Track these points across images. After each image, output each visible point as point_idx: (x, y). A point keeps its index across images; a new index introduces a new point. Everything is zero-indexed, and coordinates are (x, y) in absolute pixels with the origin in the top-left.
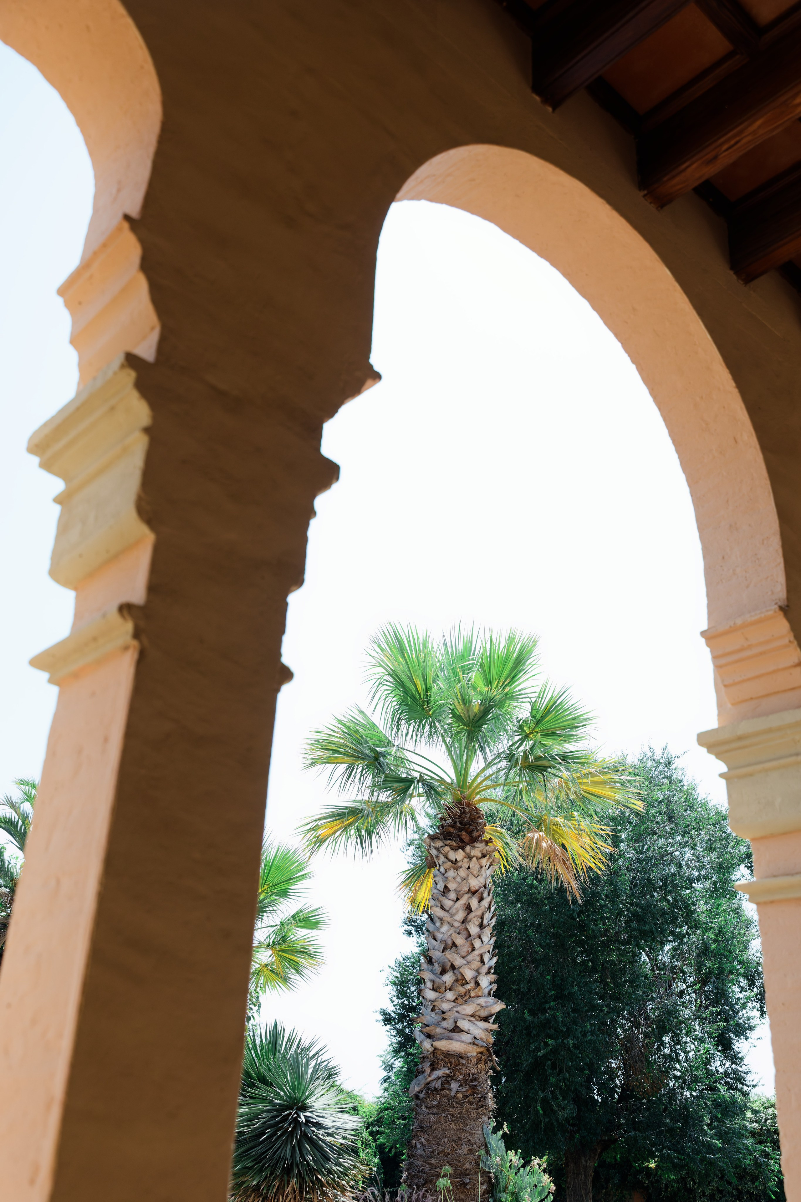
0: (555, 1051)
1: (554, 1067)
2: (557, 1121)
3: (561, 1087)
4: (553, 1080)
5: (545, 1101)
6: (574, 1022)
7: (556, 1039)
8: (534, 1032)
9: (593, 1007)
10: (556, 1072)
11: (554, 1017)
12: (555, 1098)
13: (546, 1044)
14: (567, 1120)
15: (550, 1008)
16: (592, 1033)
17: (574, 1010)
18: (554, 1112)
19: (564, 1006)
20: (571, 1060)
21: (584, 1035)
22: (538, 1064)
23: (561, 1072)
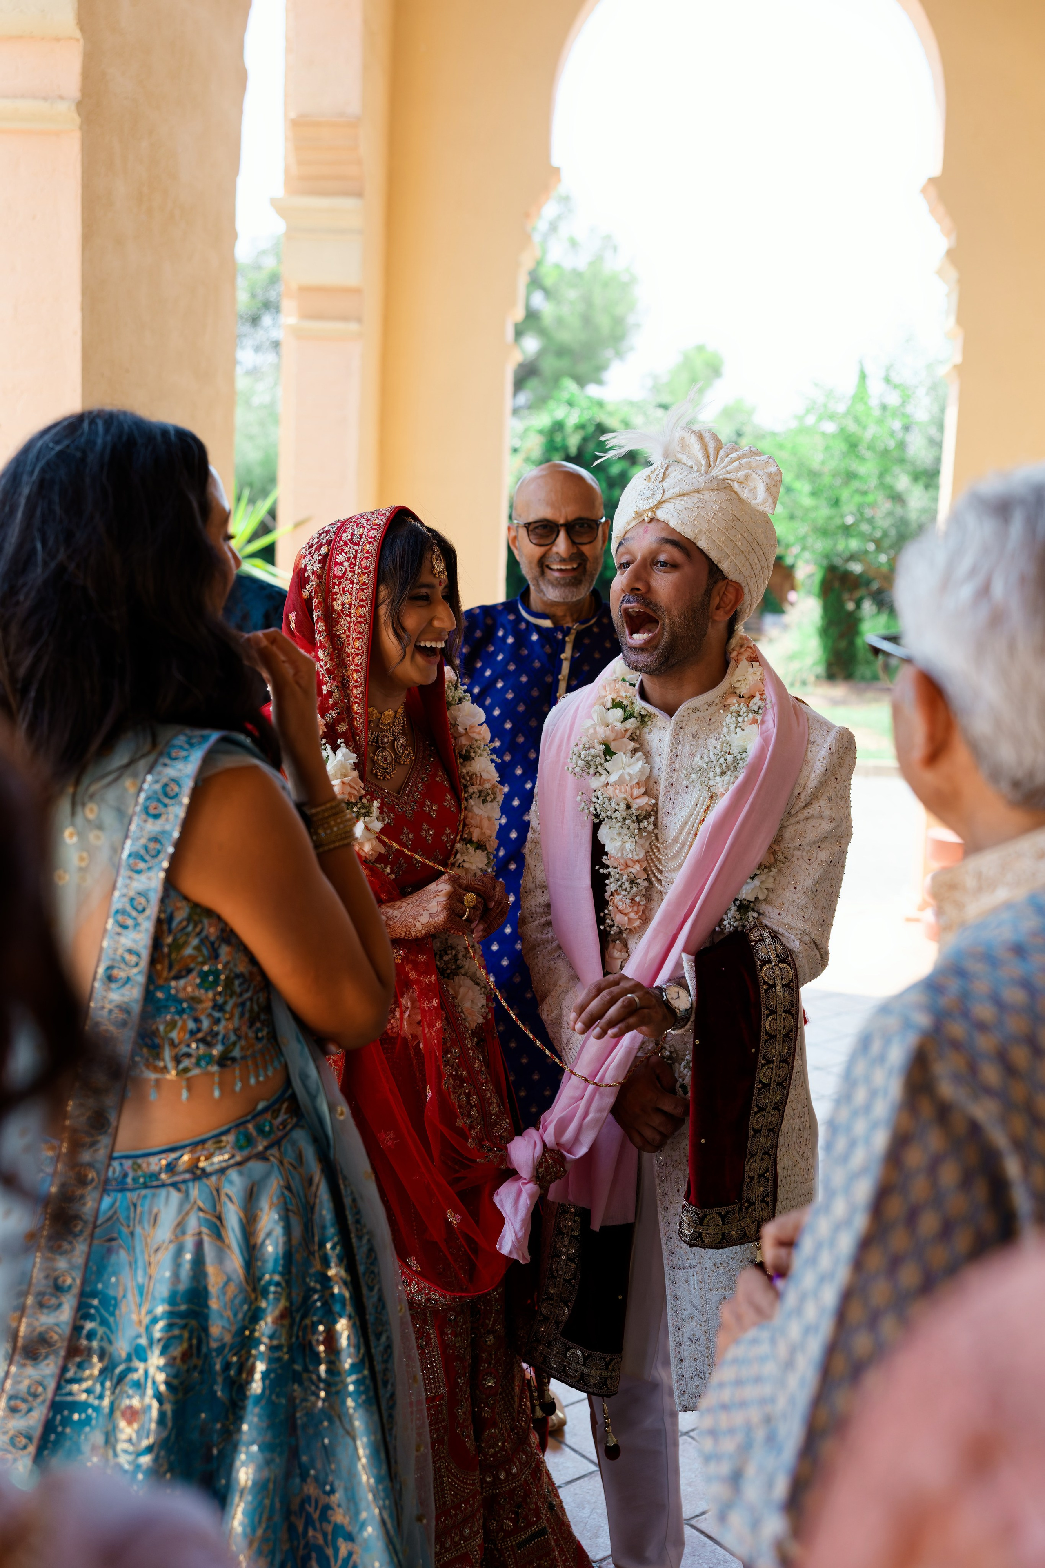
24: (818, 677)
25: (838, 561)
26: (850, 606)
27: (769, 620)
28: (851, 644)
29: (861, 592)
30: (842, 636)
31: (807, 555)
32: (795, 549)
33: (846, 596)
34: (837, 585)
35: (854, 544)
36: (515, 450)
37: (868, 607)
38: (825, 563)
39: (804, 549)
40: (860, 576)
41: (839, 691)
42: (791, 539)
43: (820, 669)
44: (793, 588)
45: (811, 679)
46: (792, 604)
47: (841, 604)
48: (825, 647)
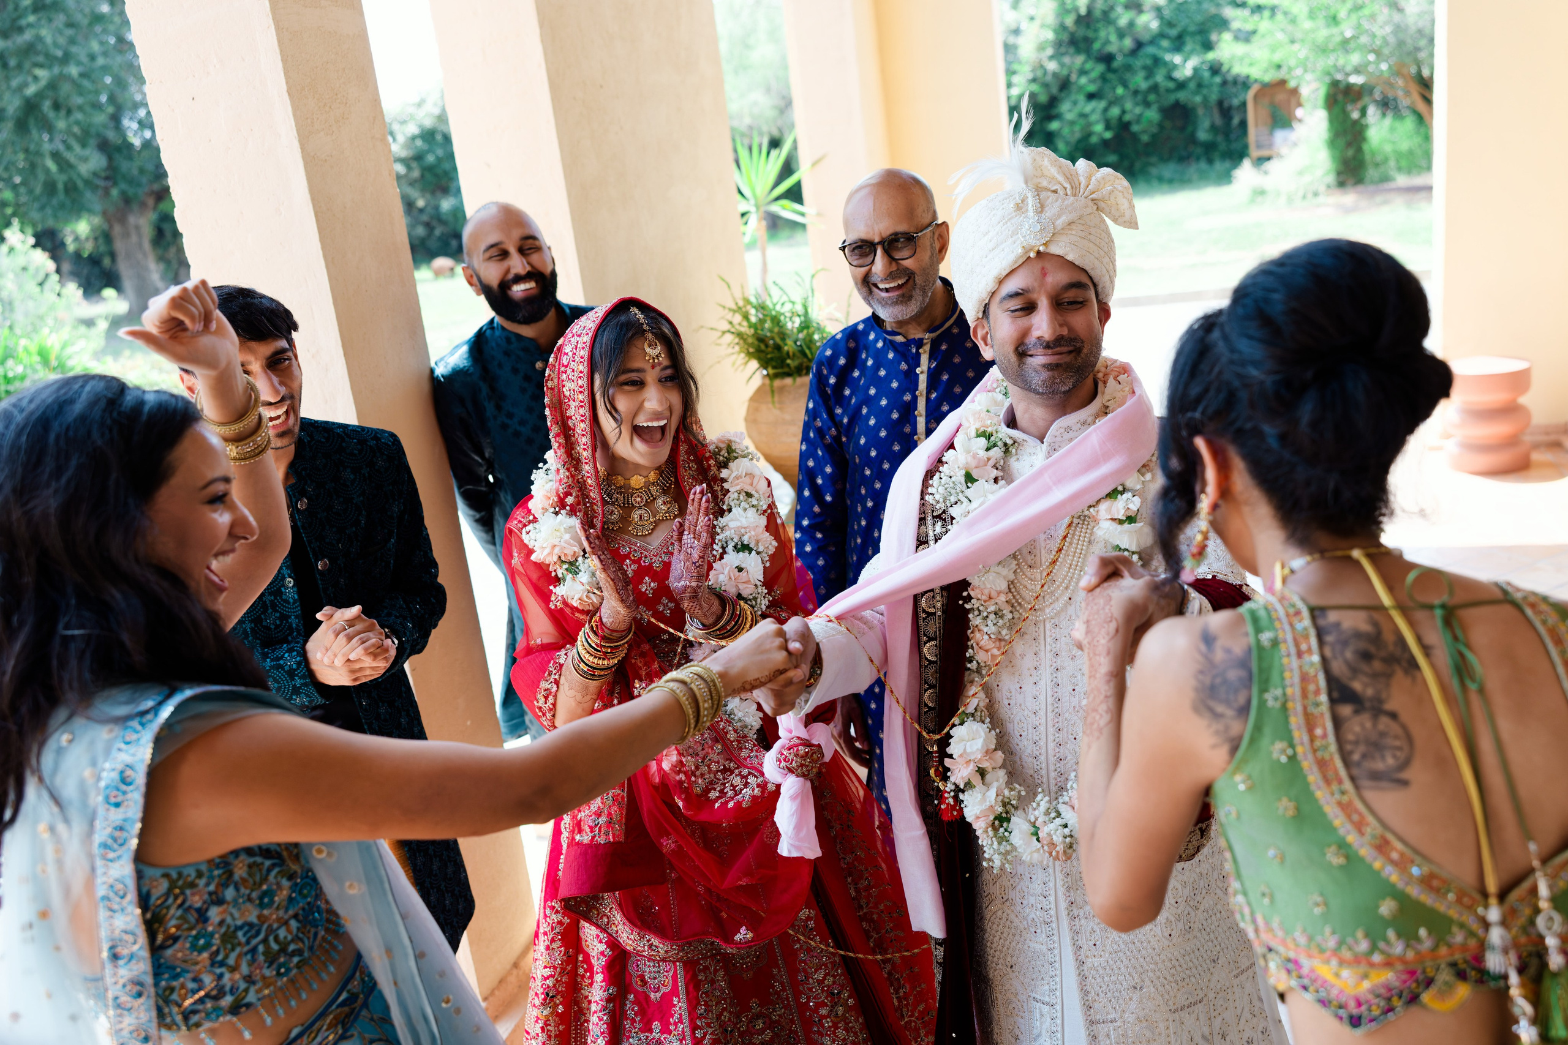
0: (52, 86)
1: (56, 106)
2: (79, 175)
3: (75, 135)
4: (61, 124)
5: (56, 156)
6: (72, 41)
7: (50, 67)
8: (12, 62)
9: (98, 18)
10: (63, 113)
11: (39, 38)
12: (69, 148)
13: (36, 78)
14: (95, 174)
15: (29, 25)
16: (105, 54)
17: (70, 25)
18: (70, 166)
19: (50, 20)
20: (81, 94)
21: (92, 57)
22: (31, 107)
23: (69, 112)
24: (1329, 187)
25: (1339, 77)
26: (1355, 115)
27: (1280, 135)
28: (1359, 150)
29: (1366, 99)
30: (1349, 145)
31: (1309, 77)
32: (1299, 72)
33: (1349, 107)
34: (1340, 97)
35: (1355, 59)
36: (1032, 18)
37: (1372, 110)
38: (1327, 80)
39: (1306, 71)
40: (1362, 86)
41: (1349, 198)
42: (1292, 62)
43: (1331, 178)
44: (1300, 105)
45: (1322, 188)
46: (1300, 121)
47: (1345, 114)
48: (1333, 157)
